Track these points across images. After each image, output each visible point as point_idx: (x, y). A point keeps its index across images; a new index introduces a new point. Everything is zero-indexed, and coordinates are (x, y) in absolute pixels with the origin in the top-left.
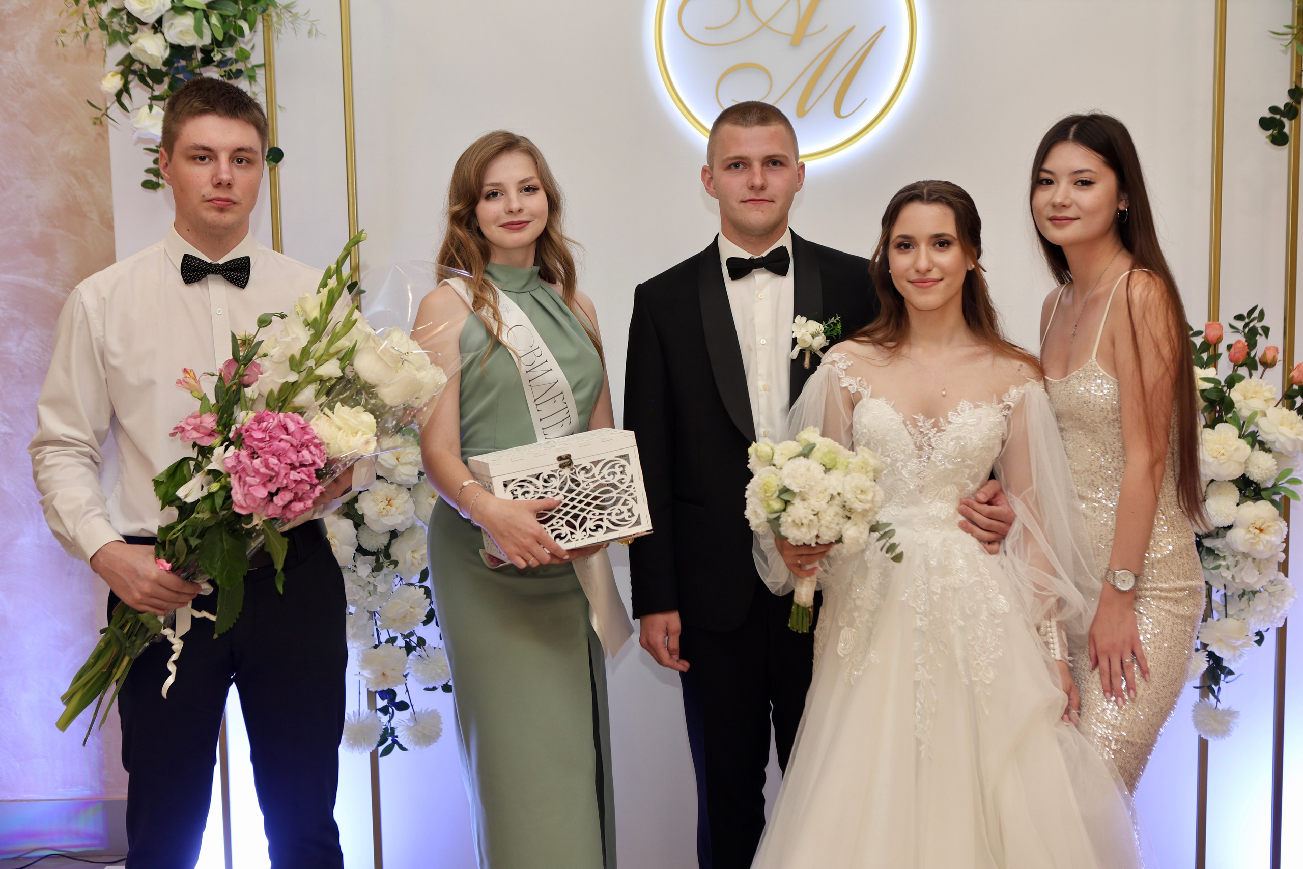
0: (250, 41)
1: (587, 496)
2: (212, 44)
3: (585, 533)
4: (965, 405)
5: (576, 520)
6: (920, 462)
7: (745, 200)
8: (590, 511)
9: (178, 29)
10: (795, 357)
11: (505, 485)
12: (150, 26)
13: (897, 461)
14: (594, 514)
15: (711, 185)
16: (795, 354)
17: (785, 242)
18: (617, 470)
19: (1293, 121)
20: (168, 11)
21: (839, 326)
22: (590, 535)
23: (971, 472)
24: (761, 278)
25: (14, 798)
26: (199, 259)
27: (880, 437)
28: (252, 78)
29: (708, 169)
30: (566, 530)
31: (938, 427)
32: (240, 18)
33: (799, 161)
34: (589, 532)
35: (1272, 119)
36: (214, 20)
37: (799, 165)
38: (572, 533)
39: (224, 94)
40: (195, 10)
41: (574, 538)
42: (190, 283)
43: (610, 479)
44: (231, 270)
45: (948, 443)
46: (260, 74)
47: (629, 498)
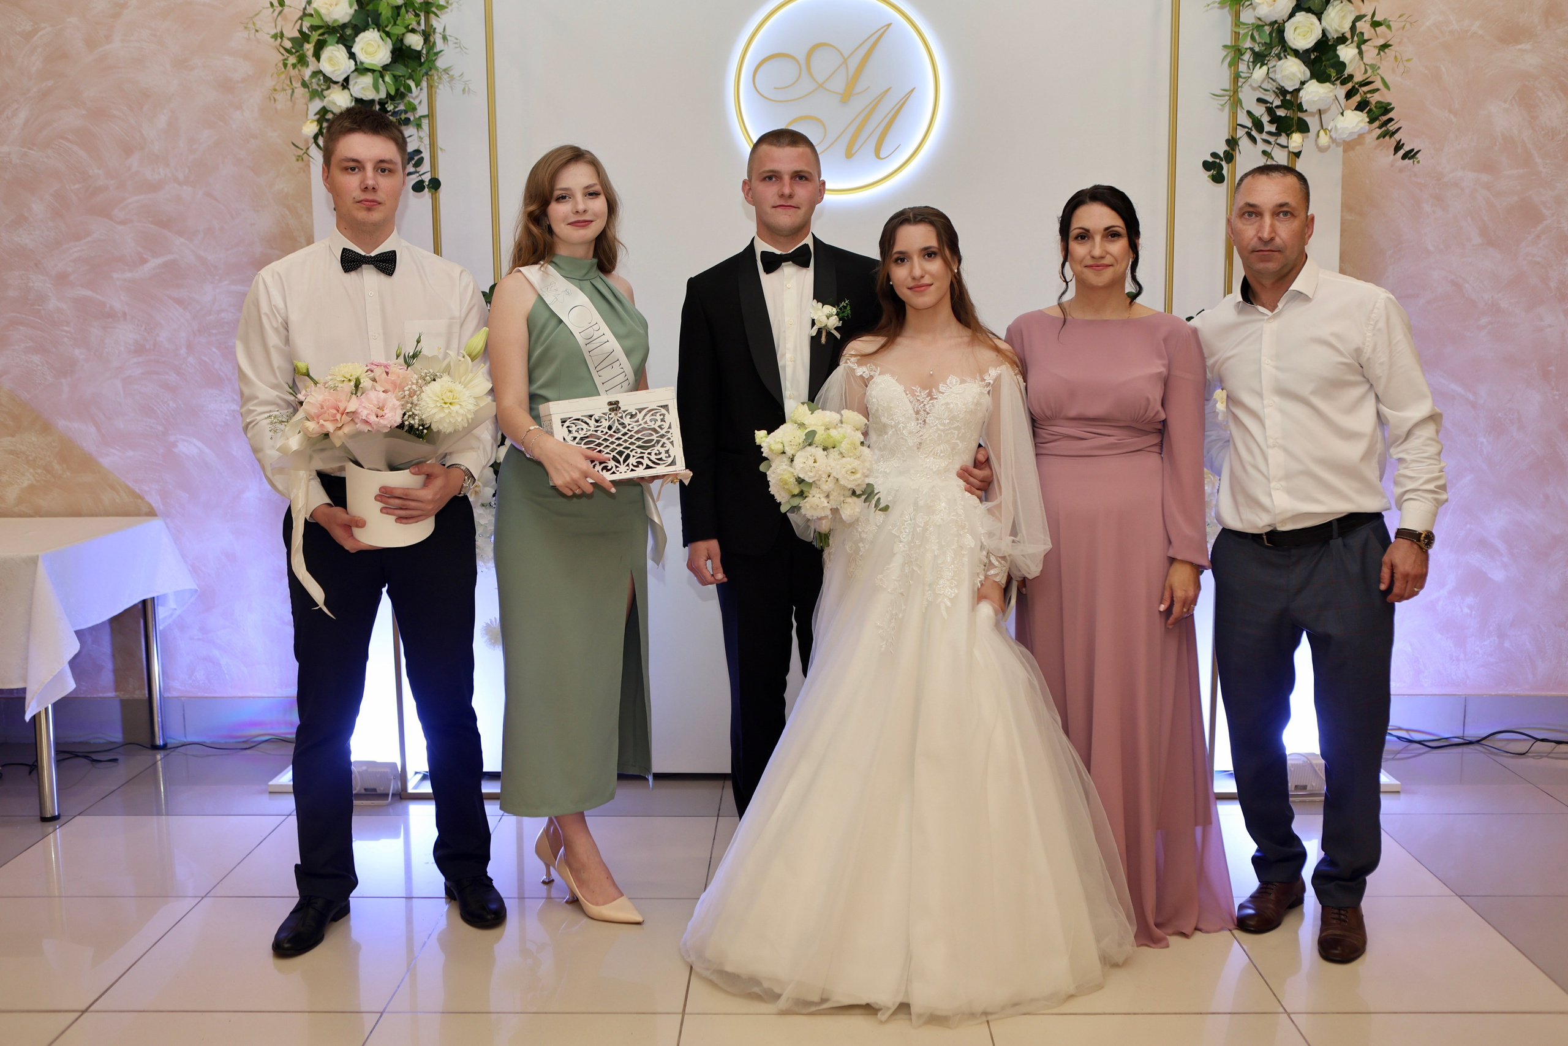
0: (417, 97)
1: (631, 437)
2: (387, 97)
3: (628, 468)
4: (953, 379)
5: (621, 456)
6: (918, 424)
7: (776, 205)
8: (633, 450)
9: (361, 86)
10: (814, 334)
11: (563, 422)
12: (340, 84)
13: (899, 423)
14: (636, 453)
15: (750, 195)
16: (814, 332)
17: (809, 241)
19: (1230, 165)
20: (352, 72)
21: (848, 308)
22: (632, 470)
23: (959, 433)
24: (788, 270)
25: (243, 695)
26: (355, 252)
27: (886, 404)
28: (419, 126)
29: (747, 181)
30: (611, 464)
31: (931, 396)
32: (409, 79)
33: (821, 179)
34: (631, 467)
35: (1214, 162)
36: (387, 79)
37: (821, 182)
38: (617, 467)
39: (368, 117)
40: (373, 71)
41: (618, 471)
42: (348, 272)
43: (652, 425)
44: (381, 261)
45: (938, 408)
46: (425, 123)
47: (667, 442)
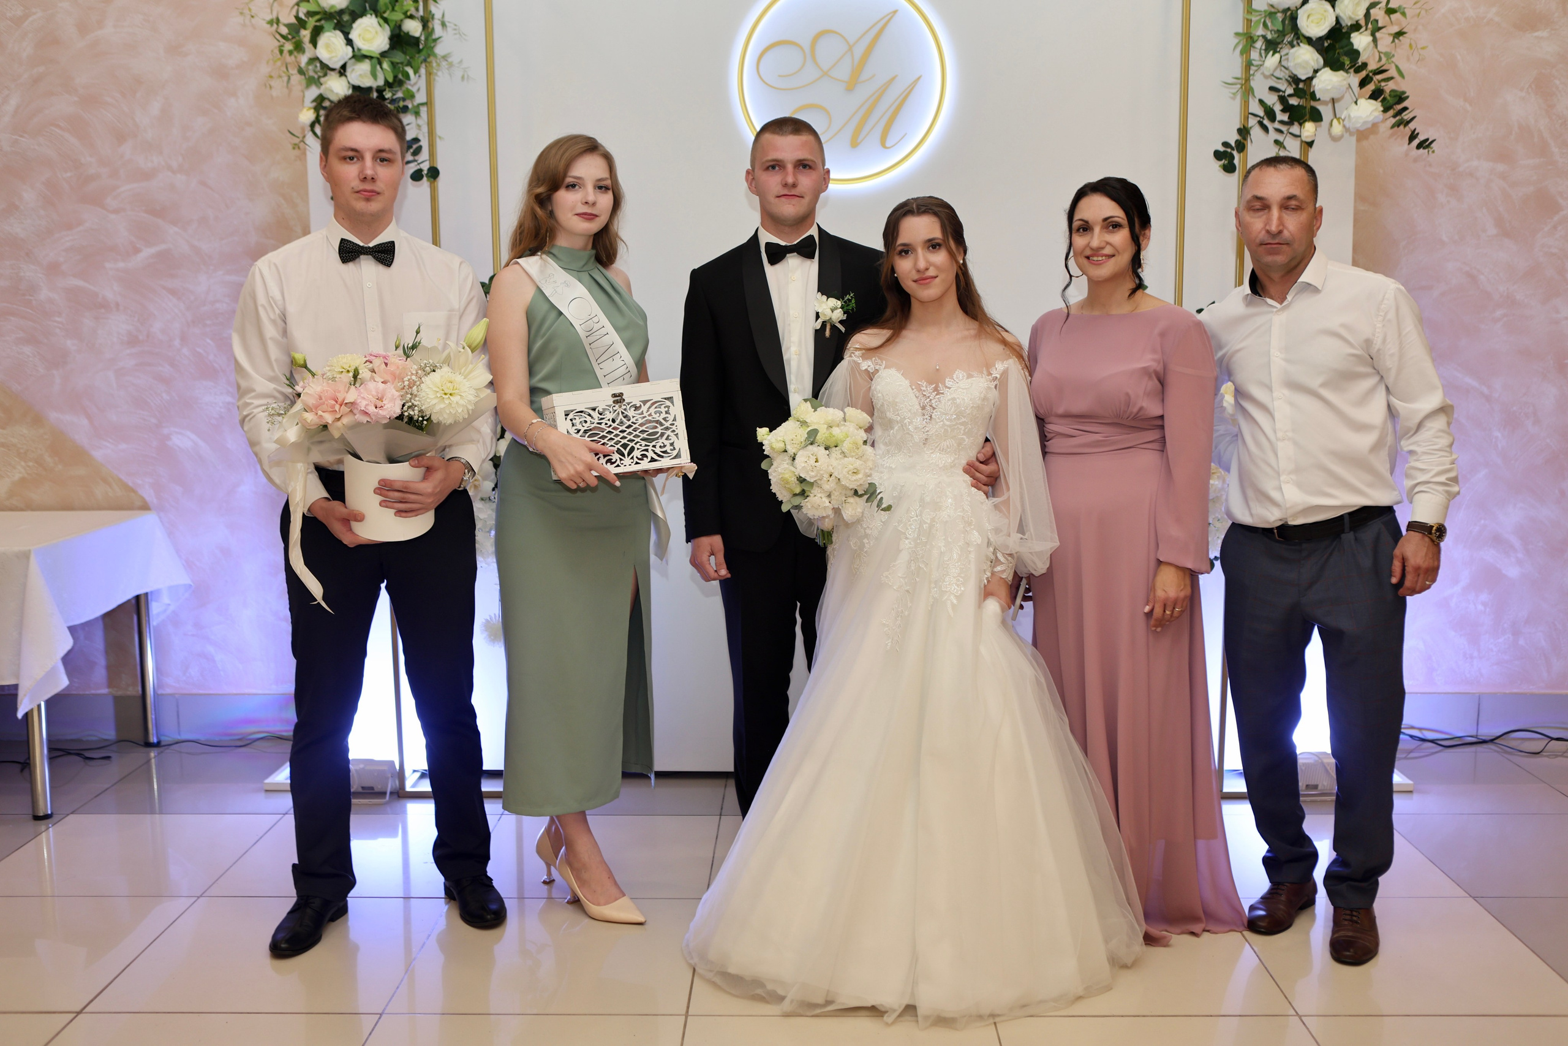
0: (415, 84)
1: (635, 430)
2: (385, 85)
3: (632, 460)
4: (959, 374)
5: (625, 449)
6: (924, 419)
7: (779, 194)
8: (638, 442)
9: (358, 73)
10: (818, 329)
11: (567, 415)
12: (337, 71)
13: (905, 418)
14: (641, 445)
15: (753, 185)
16: (818, 325)
17: (813, 232)
18: (663, 410)
19: (1242, 154)
20: (350, 59)
21: (853, 301)
22: (637, 463)
23: (965, 429)
24: (793, 261)
25: (239, 692)
26: (353, 243)
27: (891, 400)
28: (417, 114)
29: (751, 171)
30: (616, 457)
31: (938, 391)
32: (407, 65)
33: (825, 168)
34: (636, 460)
35: (1225, 152)
36: (386, 65)
37: (825, 171)
38: (621, 459)
39: (367, 105)
40: (370, 58)
41: (622, 464)
42: (346, 262)
43: (657, 417)
44: (379, 252)
45: (945, 403)
46: (423, 110)
47: (672, 434)
